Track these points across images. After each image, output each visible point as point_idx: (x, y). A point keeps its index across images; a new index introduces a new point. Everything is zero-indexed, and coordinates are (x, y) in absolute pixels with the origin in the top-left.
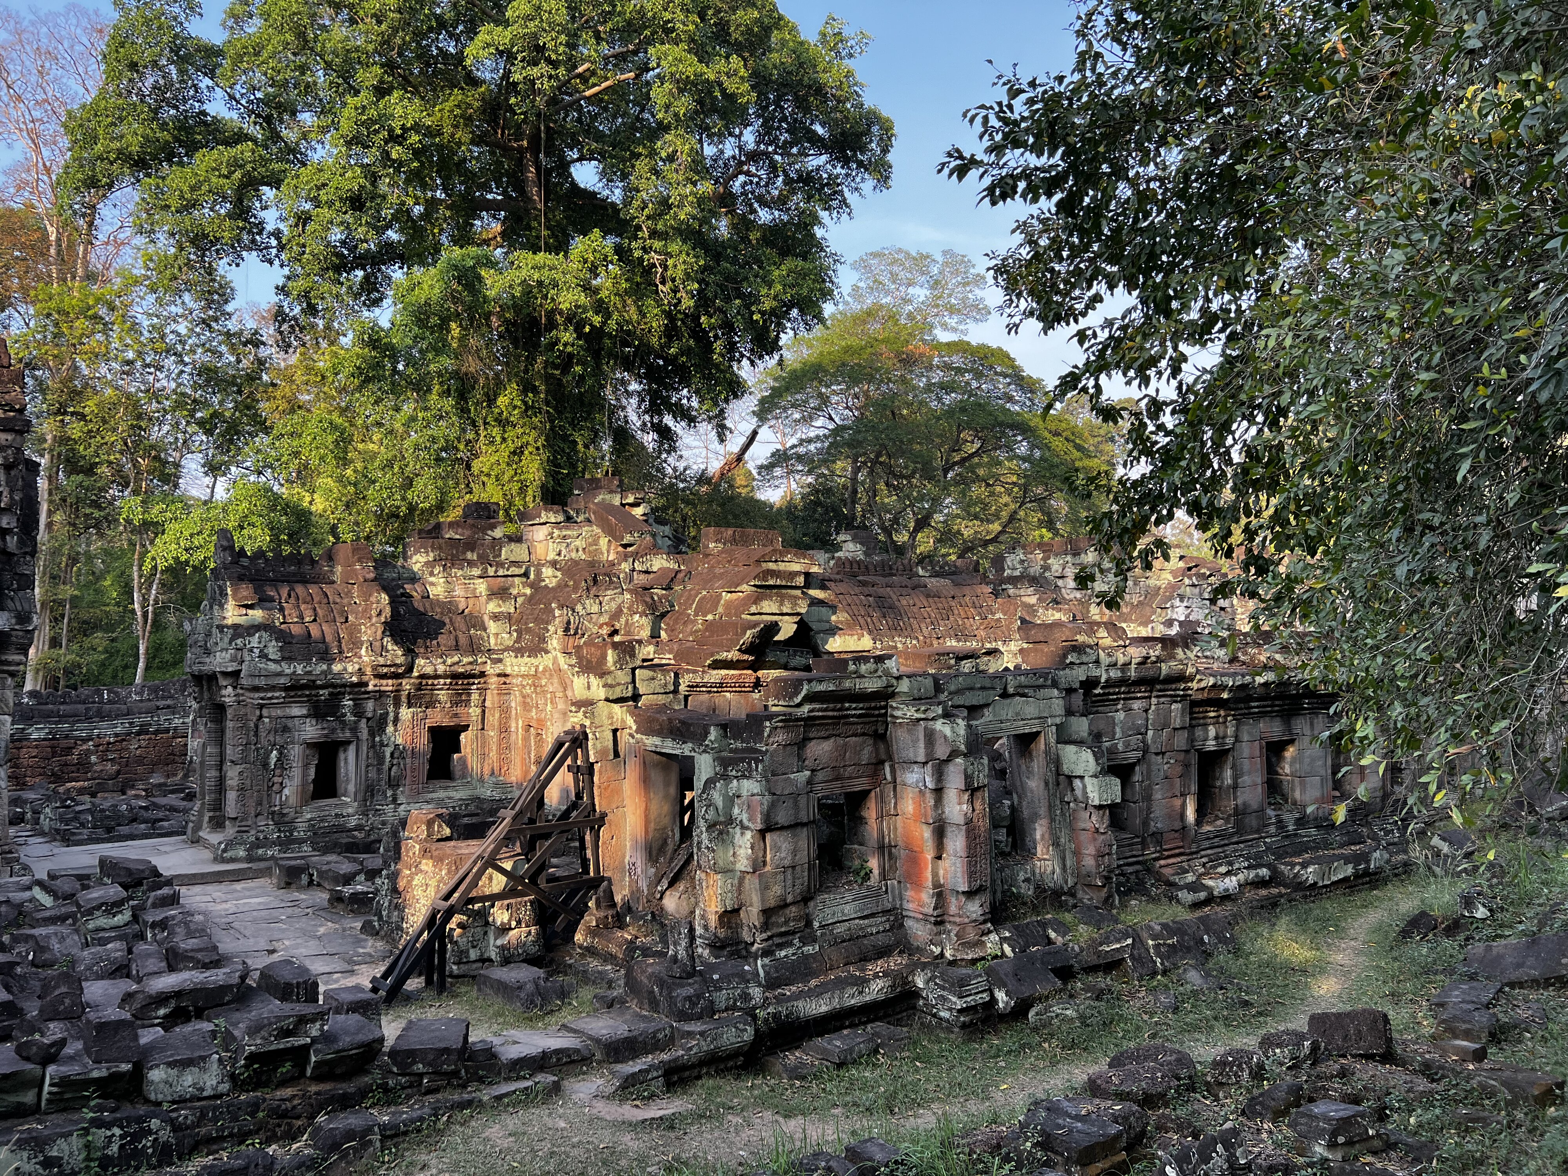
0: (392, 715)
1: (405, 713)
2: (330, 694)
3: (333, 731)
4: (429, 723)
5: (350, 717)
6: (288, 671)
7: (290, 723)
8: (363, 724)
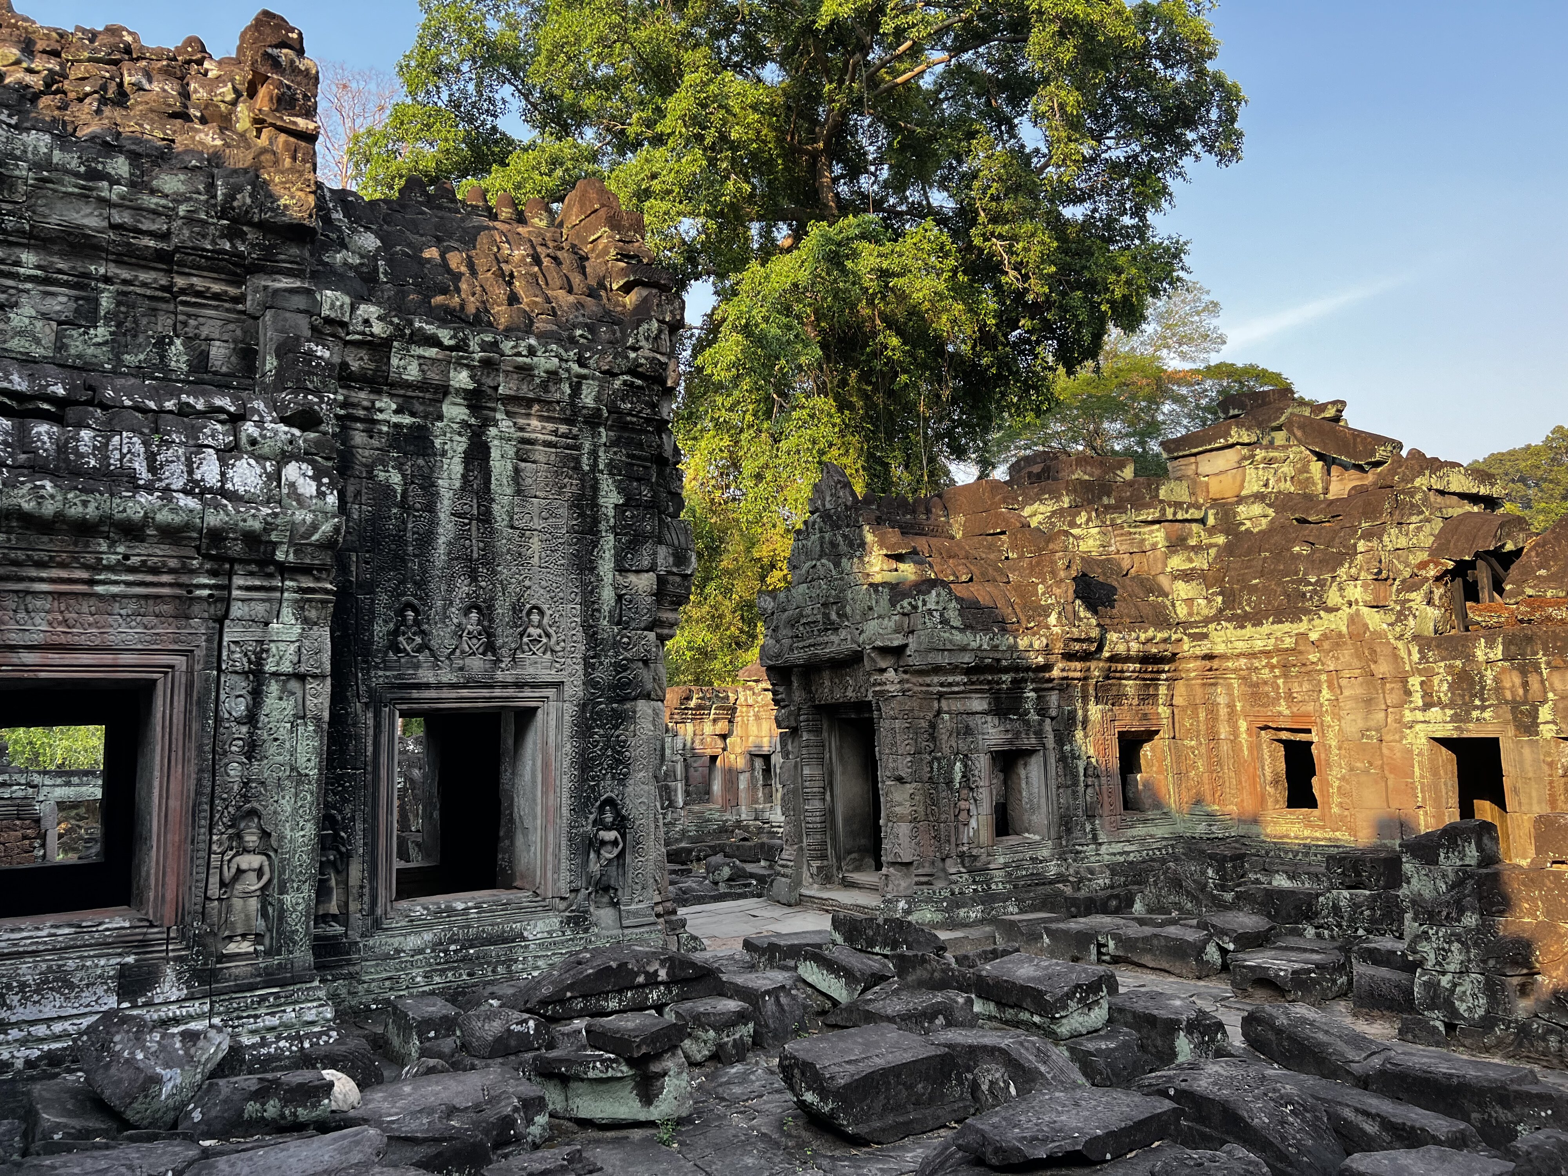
0: (1080, 713)
1: (1095, 711)
2: (1014, 681)
3: (1017, 735)
4: (1120, 726)
5: (1034, 717)
6: (974, 645)
7: (972, 721)
8: (1048, 725)
